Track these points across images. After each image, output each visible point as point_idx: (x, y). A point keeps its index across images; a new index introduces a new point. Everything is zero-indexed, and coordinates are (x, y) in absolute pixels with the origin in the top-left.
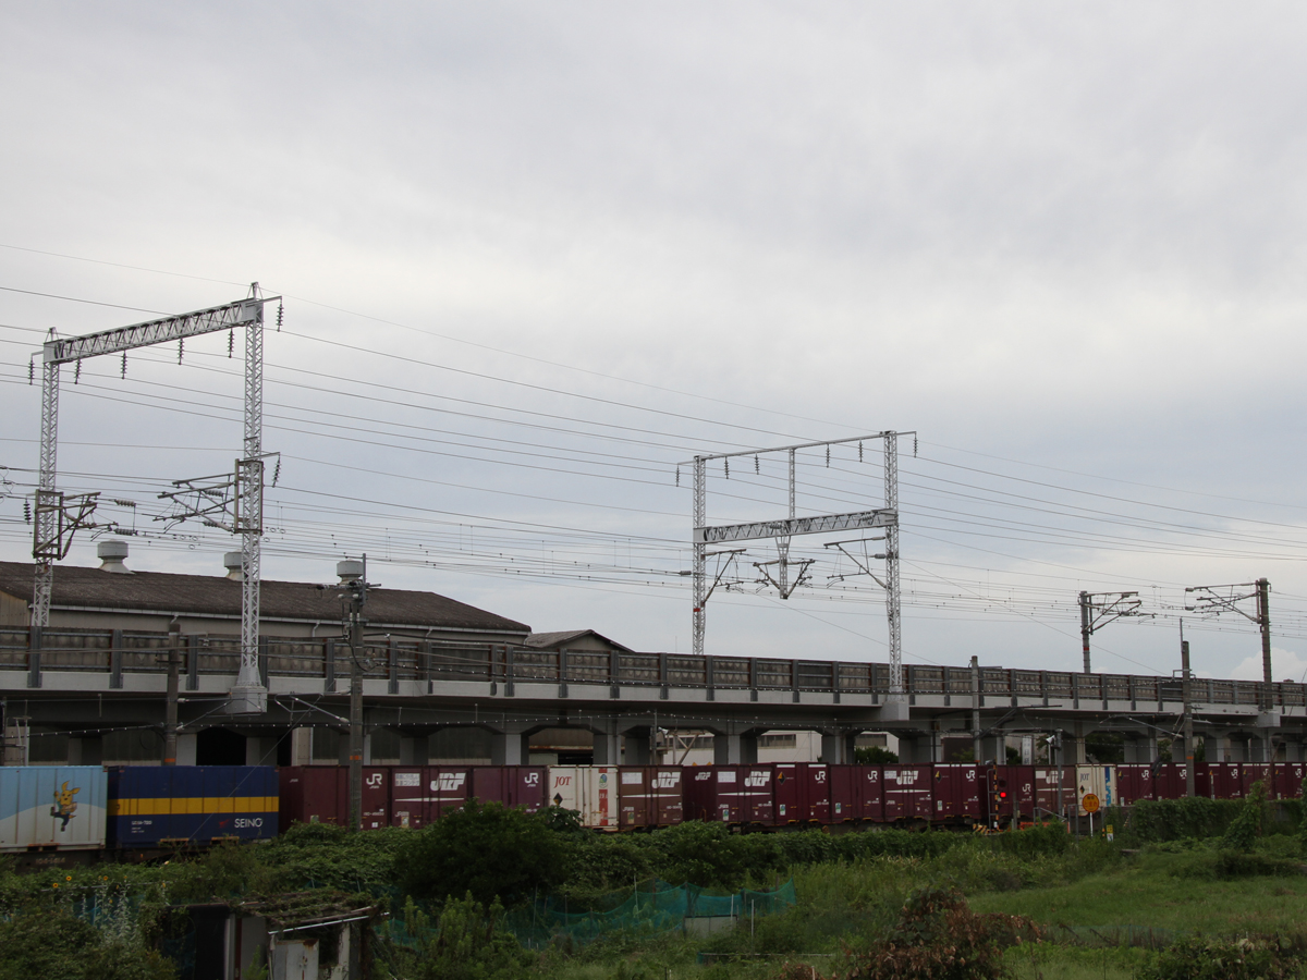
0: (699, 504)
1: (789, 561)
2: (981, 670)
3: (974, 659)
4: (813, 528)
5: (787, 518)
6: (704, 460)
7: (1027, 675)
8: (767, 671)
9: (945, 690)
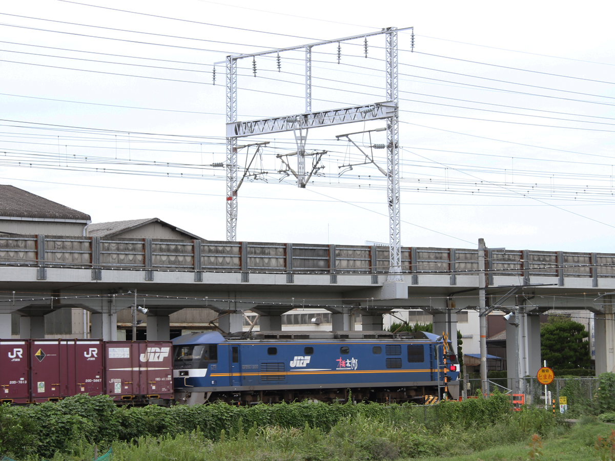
0: (232, 99)
1: (307, 152)
2: (487, 252)
3: (481, 241)
4: (327, 122)
5: (304, 112)
6: (235, 59)
7: (542, 256)
8: (260, 254)
9: (450, 270)
